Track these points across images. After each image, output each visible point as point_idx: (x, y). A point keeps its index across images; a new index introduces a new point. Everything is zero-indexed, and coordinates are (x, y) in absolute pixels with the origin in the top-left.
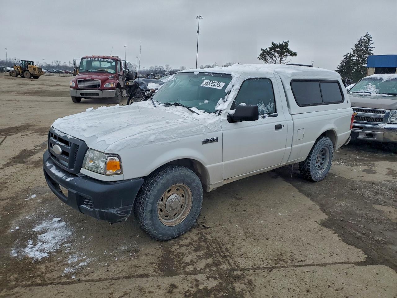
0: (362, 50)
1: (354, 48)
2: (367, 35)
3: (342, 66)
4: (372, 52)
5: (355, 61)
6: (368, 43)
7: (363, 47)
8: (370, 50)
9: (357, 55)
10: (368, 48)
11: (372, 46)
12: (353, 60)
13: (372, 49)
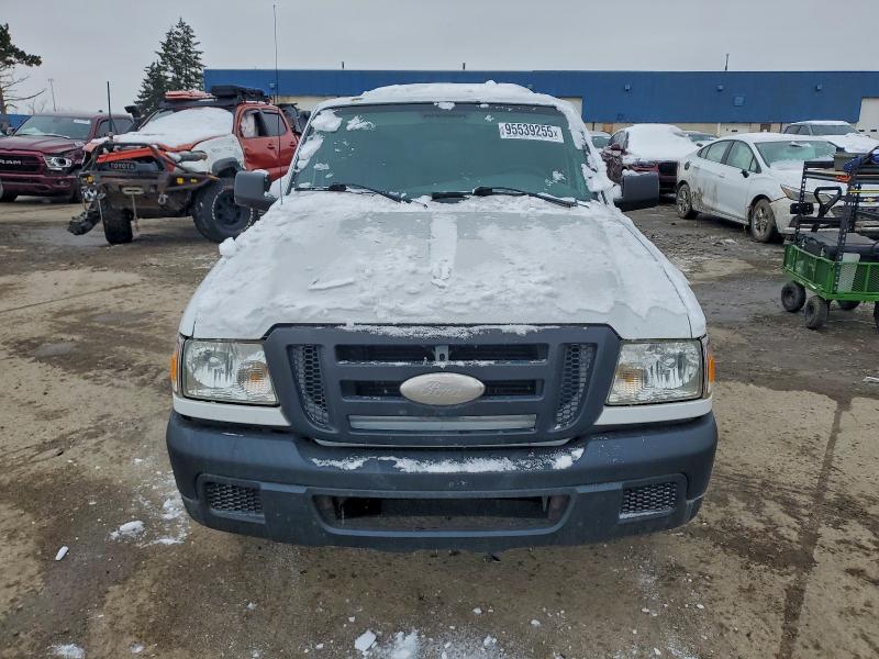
0: (179, 56)
1: (162, 51)
2: (182, 25)
3: (148, 91)
4: (200, 62)
5: (170, 80)
6: (186, 42)
7: (180, 51)
8: (196, 58)
9: (171, 68)
10: (191, 52)
11: (197, 48)
12: (167, 77)
13: (199, 56)
